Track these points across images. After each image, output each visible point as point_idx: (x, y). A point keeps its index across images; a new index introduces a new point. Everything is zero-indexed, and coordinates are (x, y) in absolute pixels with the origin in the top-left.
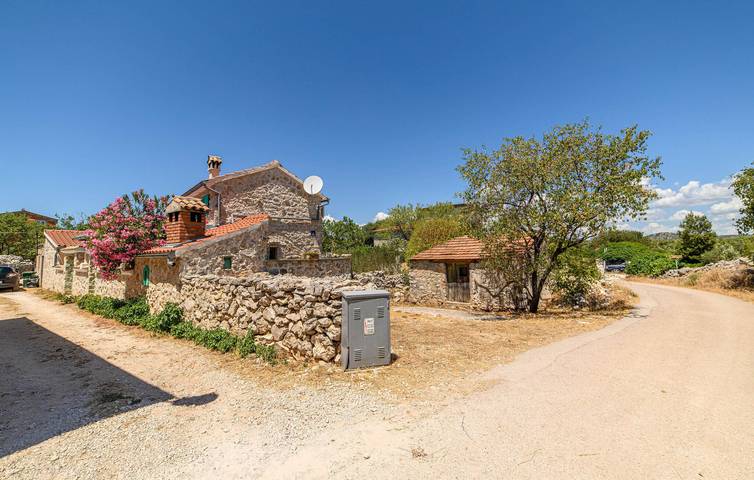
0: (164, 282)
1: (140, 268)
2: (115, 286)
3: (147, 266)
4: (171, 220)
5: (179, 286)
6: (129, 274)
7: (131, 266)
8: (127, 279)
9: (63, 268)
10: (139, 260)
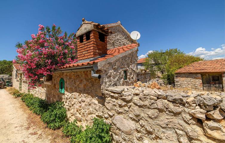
0: (80, 92)
1: (57, 80)
2: (40, 90)
3: (62, 79)
4: (81, 41)
5: (102, 99)
6: (49, 83)
7: (50, 78)
8: (48, 87)
9: (18, 79)
10: (55, 74)
